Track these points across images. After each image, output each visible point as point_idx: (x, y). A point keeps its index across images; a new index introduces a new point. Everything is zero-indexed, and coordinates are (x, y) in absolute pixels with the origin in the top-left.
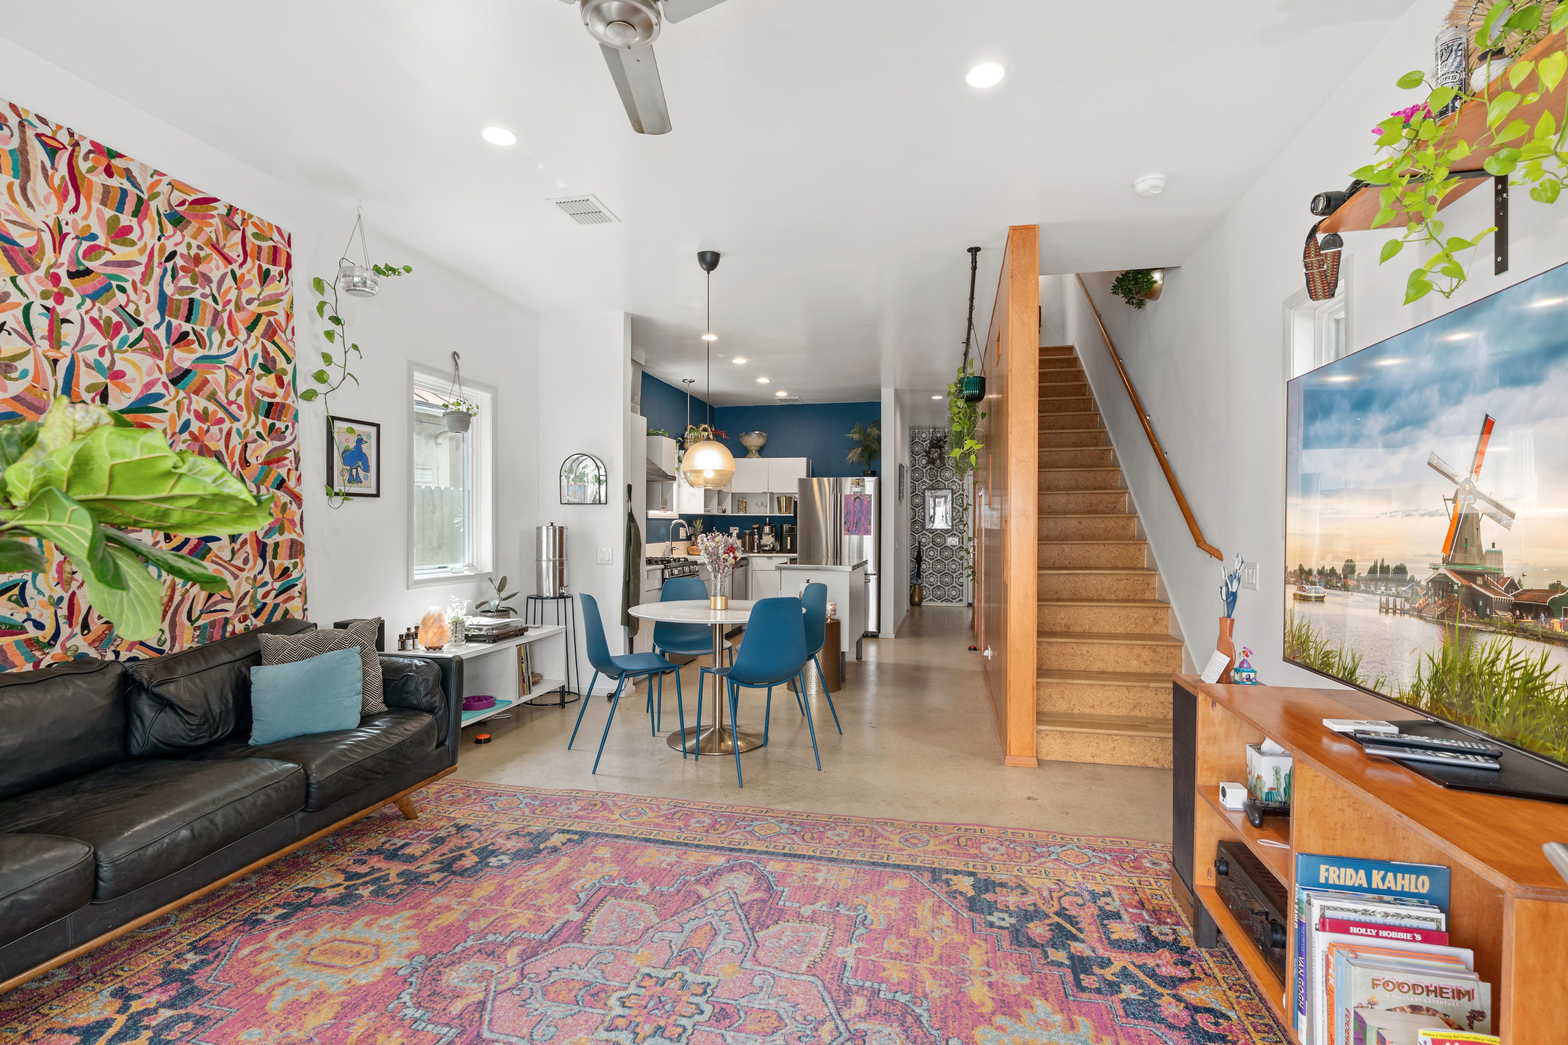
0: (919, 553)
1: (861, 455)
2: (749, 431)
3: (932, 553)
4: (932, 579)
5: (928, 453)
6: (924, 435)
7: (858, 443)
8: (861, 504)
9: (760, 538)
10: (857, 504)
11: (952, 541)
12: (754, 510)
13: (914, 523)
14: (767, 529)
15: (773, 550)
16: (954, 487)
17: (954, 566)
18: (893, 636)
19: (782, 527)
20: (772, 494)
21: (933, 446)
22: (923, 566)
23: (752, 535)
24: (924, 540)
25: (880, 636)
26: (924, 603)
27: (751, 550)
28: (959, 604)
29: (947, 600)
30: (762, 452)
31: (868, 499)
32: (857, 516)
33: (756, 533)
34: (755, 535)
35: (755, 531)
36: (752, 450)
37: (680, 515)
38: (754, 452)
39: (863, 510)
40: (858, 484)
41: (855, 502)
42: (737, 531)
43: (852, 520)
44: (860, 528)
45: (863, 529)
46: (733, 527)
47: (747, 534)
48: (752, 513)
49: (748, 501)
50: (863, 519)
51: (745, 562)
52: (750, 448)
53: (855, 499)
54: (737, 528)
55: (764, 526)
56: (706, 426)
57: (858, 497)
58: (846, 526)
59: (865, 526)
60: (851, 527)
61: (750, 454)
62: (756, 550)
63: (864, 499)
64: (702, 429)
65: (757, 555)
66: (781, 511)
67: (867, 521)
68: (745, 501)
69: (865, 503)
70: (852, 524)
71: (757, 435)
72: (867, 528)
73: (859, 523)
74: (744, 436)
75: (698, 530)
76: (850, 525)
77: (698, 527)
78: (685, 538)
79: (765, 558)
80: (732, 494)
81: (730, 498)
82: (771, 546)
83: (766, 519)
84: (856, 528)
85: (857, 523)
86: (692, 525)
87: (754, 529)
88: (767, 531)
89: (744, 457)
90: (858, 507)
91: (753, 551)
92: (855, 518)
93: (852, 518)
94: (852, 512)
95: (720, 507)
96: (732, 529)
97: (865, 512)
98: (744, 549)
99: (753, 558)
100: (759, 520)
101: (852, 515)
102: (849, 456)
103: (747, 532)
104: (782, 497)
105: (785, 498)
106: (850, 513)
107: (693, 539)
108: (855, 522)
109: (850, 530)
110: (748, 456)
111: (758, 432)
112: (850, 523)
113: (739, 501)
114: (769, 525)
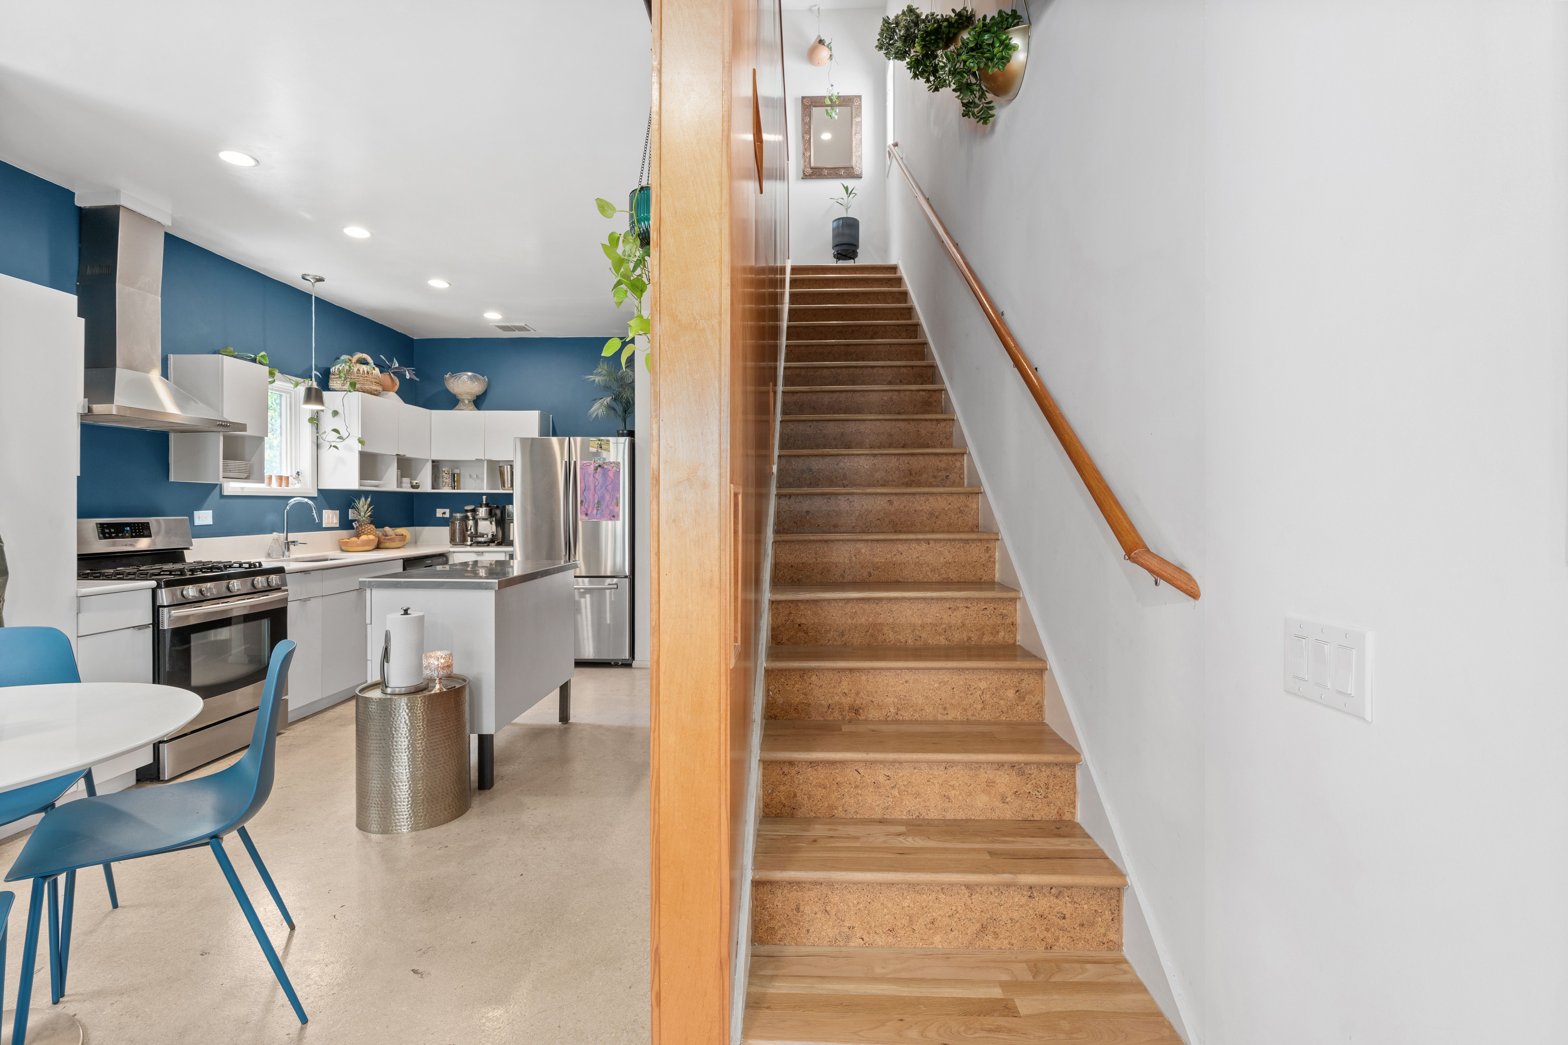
1: (610, 407)
2: (457, 370)
7: (607, 388)
8: (605, 475)
9: (476, 524)
10: (599, 475)
12: (469, 487)
14: (482, 512)
15: (492, 541)
19: (502, 508)
20: (490, 462)
23: (465, 519)
25: (635, 664)
27: (463, 542)
30: (479, 402)
31: (615, 468)
32: (598, 493)
33: (471, 518)
34: (470, 520)
35: (469, 514)
36: (463, 399)
37: (320, 491)
38: (467, 402)
39: (608, 484)
40: (601, 447)
41: (596, 473)
42: (447, 515)
43: (592, 500)
44: (603, 511)
45: (608, 512)
46: (440, 510)
47: (457, 520)
48: (465, 489)
49: (462, 472)
50: (607, 497)
51: (441, 560)
52: (460, 397)
53: (596, 469)
54: (447, 511)
55: (481, 507)
56: (365, 356)
57: (600, 466)
58: (583, 507)
59: (611, 508)
60: (590, 509)
61: (460, 404)
62: (469, 543)
63: (610, 468)
64: (356, 359)
65: (469, 549)
66: (504, 486)
67: (613, 500)
68: (457, 471)
69: (611, 474)
70: (591, 504)
71: (470, 378)
72: (613, 510)
73: (602, 503)
74: (449, 379)
75: (362, 514)
76: (589, 505)
77: (362, 509)
78: (338, 526)
79: (473, 554)
80: (433, 461)
81: (429, 467)
82: (490, 536)
83: (484, 497)
84: (597, 510)
85: (599, 503)
86: (353, 506)
87: (467, 511)
88: (483, 515)
89: (452, 409)
90: (601, 480)
91: (465, 543)
92: (596, 495)
93: (591, 497)
94: (592, 487)
95: (406, 481)
96: (439, 513)
97: (610, 488)
98: (453, 540)
99: (455, 554)
100: (475, 499)
101: (592, 492)
102: (595, 407)
103: (458, 515)
104: (505, 466)
105: (509, 467)
106: (589, 489)
107: (355, 526)
108: (596, 501)
109: (589, 513)
110: (457, 407)
111: (470, 374)
112: (589, 503)
113: (446, 472)
114: (487, 505)
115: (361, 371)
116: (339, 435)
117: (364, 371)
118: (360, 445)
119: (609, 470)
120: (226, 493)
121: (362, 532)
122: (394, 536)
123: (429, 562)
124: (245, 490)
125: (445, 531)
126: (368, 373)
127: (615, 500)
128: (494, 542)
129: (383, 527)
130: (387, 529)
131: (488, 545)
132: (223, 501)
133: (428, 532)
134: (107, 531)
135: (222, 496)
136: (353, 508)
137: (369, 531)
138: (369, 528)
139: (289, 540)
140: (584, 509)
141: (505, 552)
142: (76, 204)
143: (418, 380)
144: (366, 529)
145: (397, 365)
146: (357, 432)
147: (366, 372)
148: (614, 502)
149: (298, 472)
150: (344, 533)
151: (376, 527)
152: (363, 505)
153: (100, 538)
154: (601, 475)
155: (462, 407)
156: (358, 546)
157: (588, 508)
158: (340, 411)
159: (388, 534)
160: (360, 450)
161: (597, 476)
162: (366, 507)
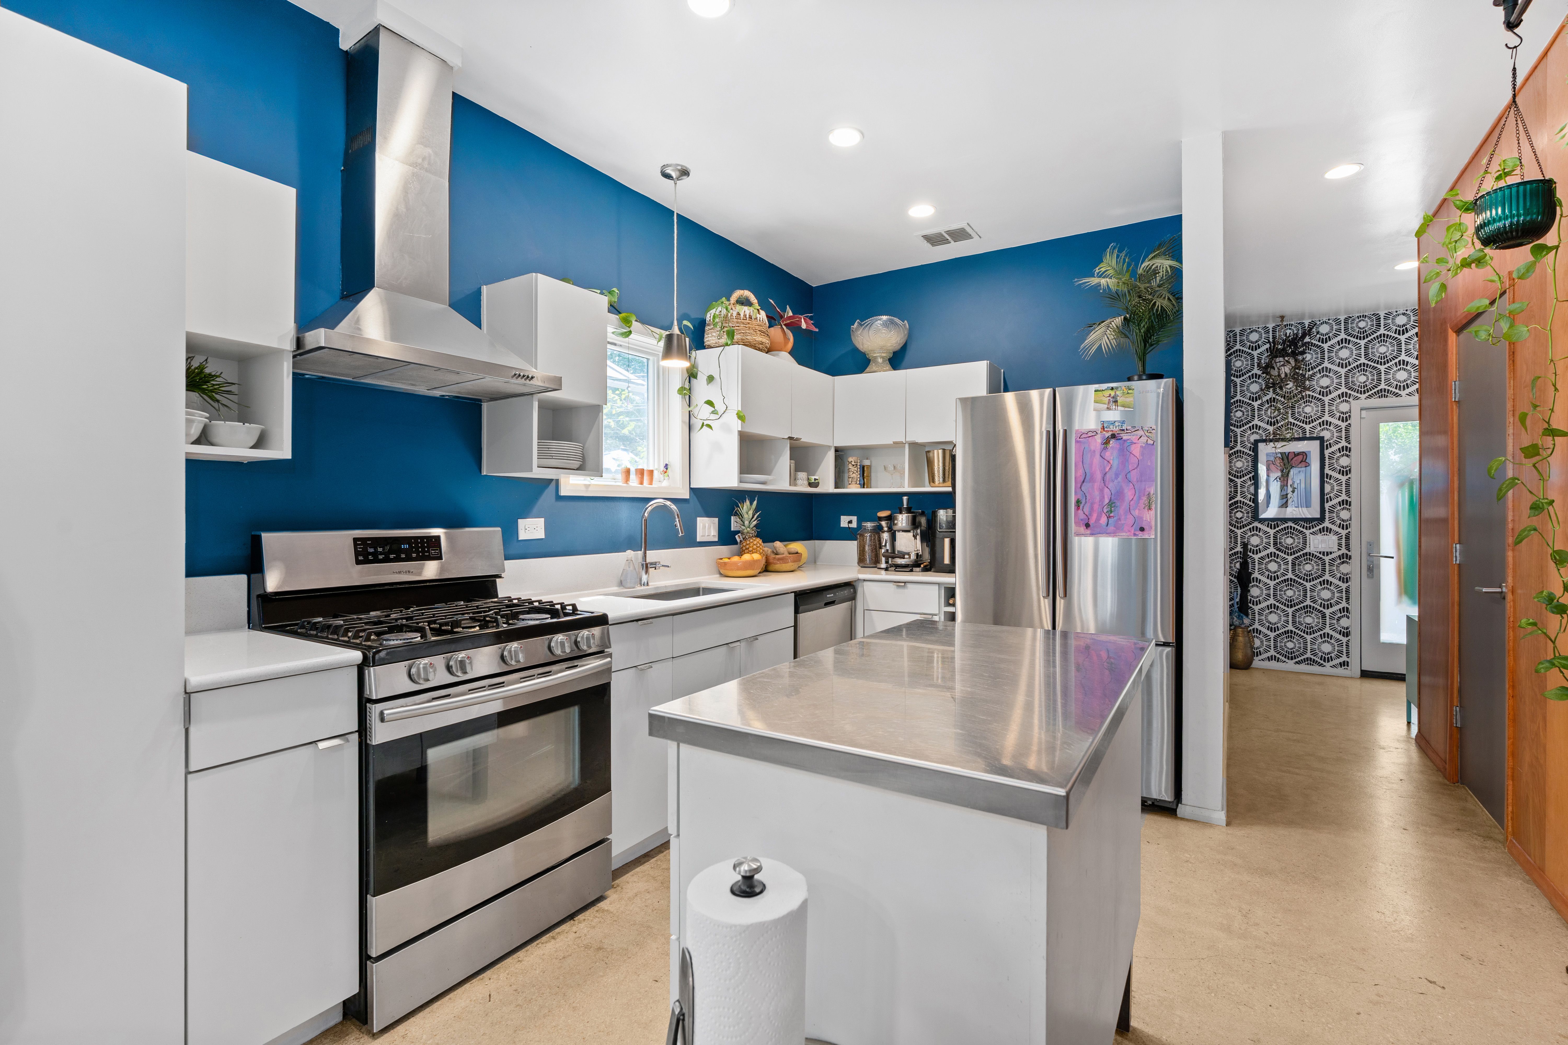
0: (1244, 565)
1: (1123, 332)
2: (867, 314)
3: (1273, 567)
4: (1273, 618)
5: (1266, 369)
6: (1254, 337)
7: (1116, 300)
8: (1124, 452)
9: (893, 538)
10: (1113, 454)
11: (1318, 543)
12: (883, 483)
13: (1233, 506)
14: (903, 520)
15: (917, 564)
16: (1326, 435)
17: (1326, 594)
18: (1221, 816)
19: (934, 515)
20: (914, 446)
21: (1274, 353)
22: (1254, 592)
23: (879, 530)
24: (1255, 541)
25: (1181, 810)
26: (1257, 662)
27: (876, 564)
28: (1340, 671)
29: (1310, 661)
30: (897, 360)
31: (1144, 439)
32: (1111, 485)
33: (886, 529)
34: (884, 532)
35: (884, 523)
36: (876, 358)
37: (693, 490)
38: (880, 360)
39: (1130, 468)
40: (1116, 402)
41: (1105, 449)
42: (854, 525)
43: (1098, 498)
44: (1119, 519)
45: (1131, 520)
46: (845, 517)
47: (868, 531)
48: (877, 487)
49: (873, 465)
50: (1129, 494)
51: (846, 592)
52: (871, 355)
53: (1106, 442)
54: (854, 519)
55: (901, 513)
56: (747, 293)
57: (1113, 436)
58: (1080, 512)
59: (1136, 513)
60: (1095, 516)
61: (872, 367)
62: (883, 565)
63: (1133, 438)
64: (736, 299)
65: (883, 575)
66: (934, 482)
67: (1140, 498)
68: (866, 463)
69: (1136, 450)
70: (1096, 506)
71: (886, 325)
72: (1141, 518)
73: (1118, 504)
74: (857, 329)
75: (747, 523)
76: (1092, 509)
77: (746, 516)
78: (716, 539)
79: (891, 584)
80: (837, 450)
81: (831, 456)
82: (913, 557)
83: (905, 498)
84: (1109, 517)
85: (1111, 503)
86: (736, 512)
87: (880, 519)
88: (904, 525)
89: (861, 373)
90: (1115, 463)
91: (879, 566)
92: (1106, 490)
93: (1097, 493)
94: (1099, 476)
95: (802, 475)
96: (844, 521)
97: (1134, 476)
98: (861, 560)
99: (865, 583)
100: (892, 501)
101: (1098, 484)
102: (1092, 337)
103: (869, 525)
104: (936, 451)
105: (940, 451)
106: (1092, 480)
107: (738, 540)
108: (1107, 501)
109: (1092, 522)
110: (868, 369)
111: (885, 318)
112: (1092, 504)
113: (853, 463)
114: (909, 510)
115: (742, 316)
116: (713, 409)
117: (745, 316)
118: (740, 422)
119: (1132, 443)
120: (563, 493)
121: (746, 549)
122: (786, 554)
123: (830, 596)
124: (590, 489)
125: (851, 547)
126: (750, 317)
127: (1145, 498)
128: (918, 566)
129: (774, 542)
130: (778, 544)
131: (912, 571)
132: (561, 504)
133: (830, 547)
134: (371, 550)
135: (559, 498)
136: (736, 514)
137: (755, 547)
138: (755, 543)
139: (648, 561)
140: (1081, 515)
141: (939, 584)
142: (341, 47)
143: (817, 330)
144: (751, 545)
145: (791, 314)
146: (735, 404)
147: (748, 316)
148: (1142, 502)
149: (666, 465)
150: (724, 550)
151: (764, 542)
152: (747, 509)
153: (358, 562)
154: (1115, 453)
155: (874, 368)
156: (739, 569)
157: (1091, 514)
158: (716, 376)
159: (779, 551)
160: (740, 429)
161: (1107, 454)
162: (751, 513)
